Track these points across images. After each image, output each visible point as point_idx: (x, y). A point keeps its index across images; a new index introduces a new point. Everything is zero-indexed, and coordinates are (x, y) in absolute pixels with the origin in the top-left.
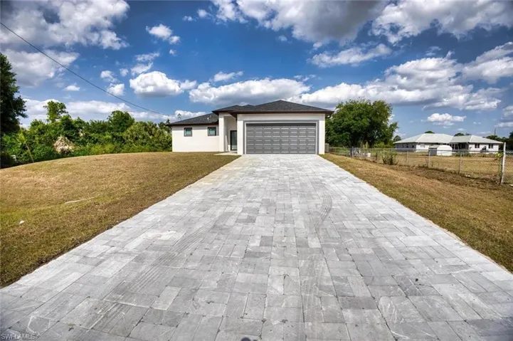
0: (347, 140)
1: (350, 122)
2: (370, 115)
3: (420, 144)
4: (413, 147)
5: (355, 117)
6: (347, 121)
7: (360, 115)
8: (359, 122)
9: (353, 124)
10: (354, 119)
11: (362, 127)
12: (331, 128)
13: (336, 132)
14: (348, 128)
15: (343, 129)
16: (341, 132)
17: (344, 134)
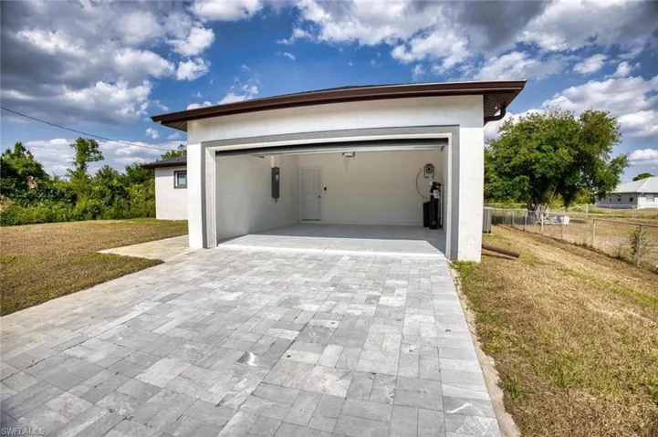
0: (523, 191)
1: (533, 155)
2: (575, 140)
3: (645, 194)
4: (631, 200)
5: (541, 144)
6: (524, 154)
7: (552, 141)
8: (552, 154)
9: (537, 161)
10: (539, 149)
11: (557, 166)
12: (492, 167)
13: (501, 174)
14: (526, 168)
15: (513, 168)
16: (510, 176)
17: (517, 179)
